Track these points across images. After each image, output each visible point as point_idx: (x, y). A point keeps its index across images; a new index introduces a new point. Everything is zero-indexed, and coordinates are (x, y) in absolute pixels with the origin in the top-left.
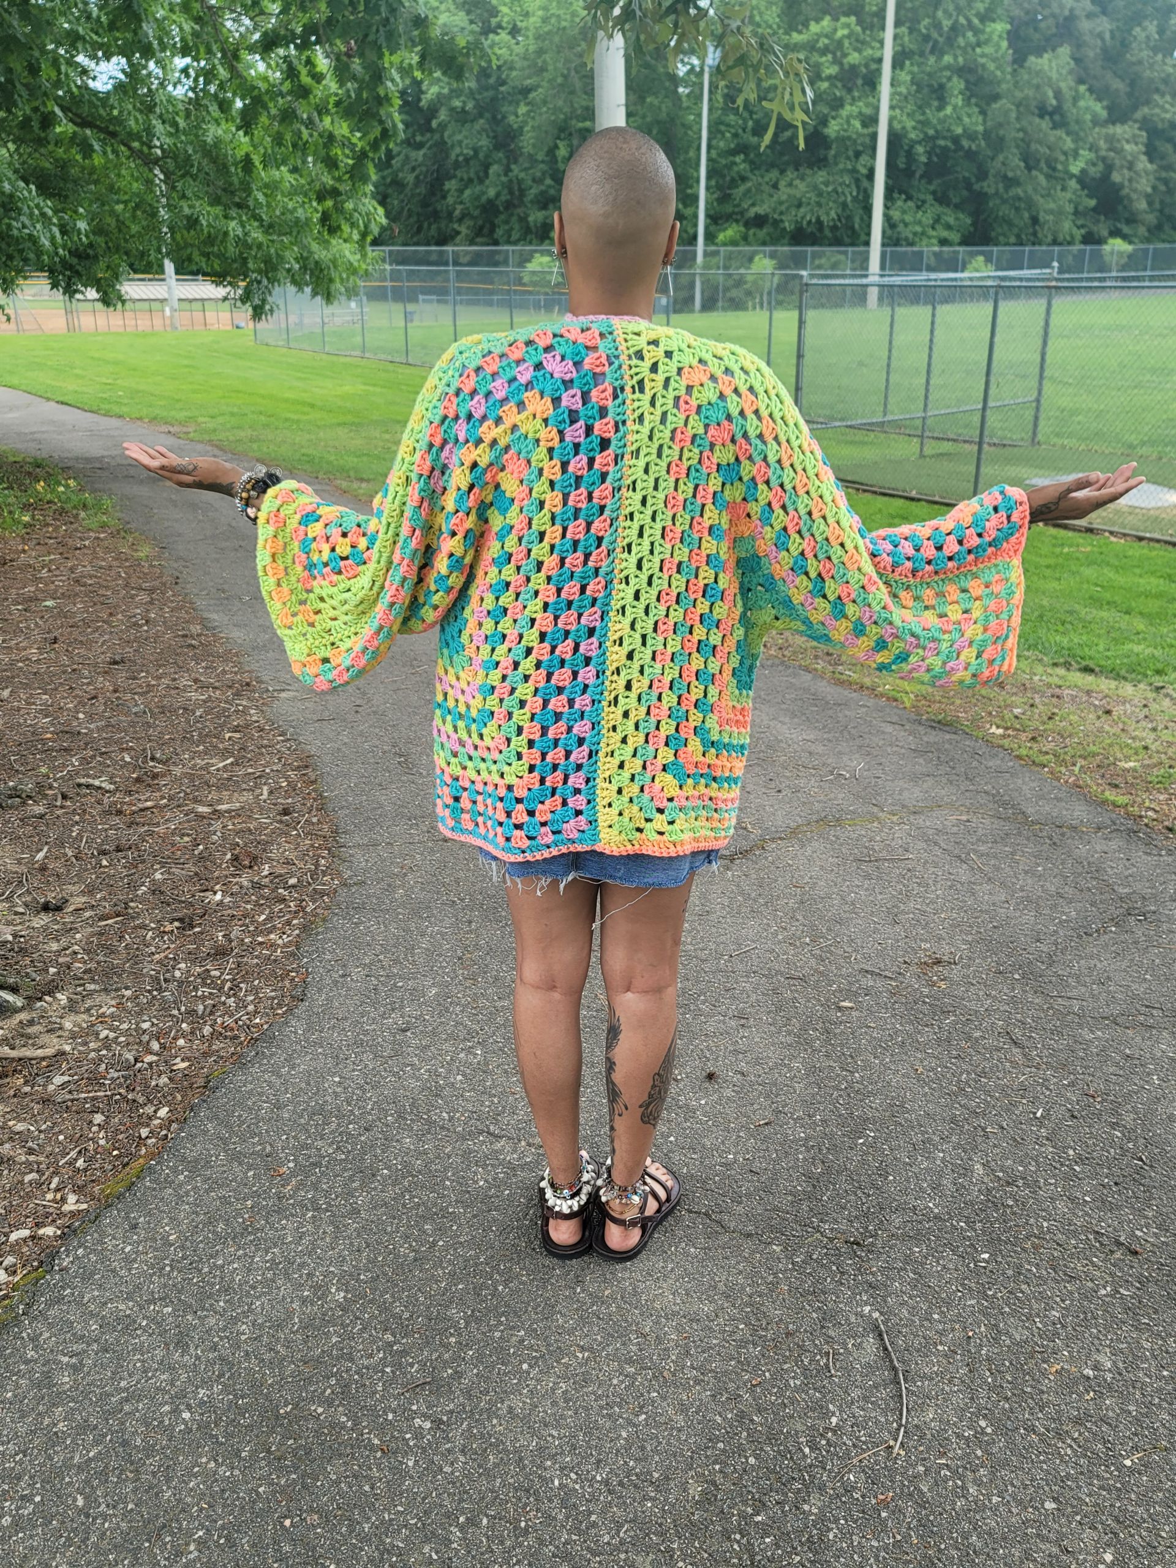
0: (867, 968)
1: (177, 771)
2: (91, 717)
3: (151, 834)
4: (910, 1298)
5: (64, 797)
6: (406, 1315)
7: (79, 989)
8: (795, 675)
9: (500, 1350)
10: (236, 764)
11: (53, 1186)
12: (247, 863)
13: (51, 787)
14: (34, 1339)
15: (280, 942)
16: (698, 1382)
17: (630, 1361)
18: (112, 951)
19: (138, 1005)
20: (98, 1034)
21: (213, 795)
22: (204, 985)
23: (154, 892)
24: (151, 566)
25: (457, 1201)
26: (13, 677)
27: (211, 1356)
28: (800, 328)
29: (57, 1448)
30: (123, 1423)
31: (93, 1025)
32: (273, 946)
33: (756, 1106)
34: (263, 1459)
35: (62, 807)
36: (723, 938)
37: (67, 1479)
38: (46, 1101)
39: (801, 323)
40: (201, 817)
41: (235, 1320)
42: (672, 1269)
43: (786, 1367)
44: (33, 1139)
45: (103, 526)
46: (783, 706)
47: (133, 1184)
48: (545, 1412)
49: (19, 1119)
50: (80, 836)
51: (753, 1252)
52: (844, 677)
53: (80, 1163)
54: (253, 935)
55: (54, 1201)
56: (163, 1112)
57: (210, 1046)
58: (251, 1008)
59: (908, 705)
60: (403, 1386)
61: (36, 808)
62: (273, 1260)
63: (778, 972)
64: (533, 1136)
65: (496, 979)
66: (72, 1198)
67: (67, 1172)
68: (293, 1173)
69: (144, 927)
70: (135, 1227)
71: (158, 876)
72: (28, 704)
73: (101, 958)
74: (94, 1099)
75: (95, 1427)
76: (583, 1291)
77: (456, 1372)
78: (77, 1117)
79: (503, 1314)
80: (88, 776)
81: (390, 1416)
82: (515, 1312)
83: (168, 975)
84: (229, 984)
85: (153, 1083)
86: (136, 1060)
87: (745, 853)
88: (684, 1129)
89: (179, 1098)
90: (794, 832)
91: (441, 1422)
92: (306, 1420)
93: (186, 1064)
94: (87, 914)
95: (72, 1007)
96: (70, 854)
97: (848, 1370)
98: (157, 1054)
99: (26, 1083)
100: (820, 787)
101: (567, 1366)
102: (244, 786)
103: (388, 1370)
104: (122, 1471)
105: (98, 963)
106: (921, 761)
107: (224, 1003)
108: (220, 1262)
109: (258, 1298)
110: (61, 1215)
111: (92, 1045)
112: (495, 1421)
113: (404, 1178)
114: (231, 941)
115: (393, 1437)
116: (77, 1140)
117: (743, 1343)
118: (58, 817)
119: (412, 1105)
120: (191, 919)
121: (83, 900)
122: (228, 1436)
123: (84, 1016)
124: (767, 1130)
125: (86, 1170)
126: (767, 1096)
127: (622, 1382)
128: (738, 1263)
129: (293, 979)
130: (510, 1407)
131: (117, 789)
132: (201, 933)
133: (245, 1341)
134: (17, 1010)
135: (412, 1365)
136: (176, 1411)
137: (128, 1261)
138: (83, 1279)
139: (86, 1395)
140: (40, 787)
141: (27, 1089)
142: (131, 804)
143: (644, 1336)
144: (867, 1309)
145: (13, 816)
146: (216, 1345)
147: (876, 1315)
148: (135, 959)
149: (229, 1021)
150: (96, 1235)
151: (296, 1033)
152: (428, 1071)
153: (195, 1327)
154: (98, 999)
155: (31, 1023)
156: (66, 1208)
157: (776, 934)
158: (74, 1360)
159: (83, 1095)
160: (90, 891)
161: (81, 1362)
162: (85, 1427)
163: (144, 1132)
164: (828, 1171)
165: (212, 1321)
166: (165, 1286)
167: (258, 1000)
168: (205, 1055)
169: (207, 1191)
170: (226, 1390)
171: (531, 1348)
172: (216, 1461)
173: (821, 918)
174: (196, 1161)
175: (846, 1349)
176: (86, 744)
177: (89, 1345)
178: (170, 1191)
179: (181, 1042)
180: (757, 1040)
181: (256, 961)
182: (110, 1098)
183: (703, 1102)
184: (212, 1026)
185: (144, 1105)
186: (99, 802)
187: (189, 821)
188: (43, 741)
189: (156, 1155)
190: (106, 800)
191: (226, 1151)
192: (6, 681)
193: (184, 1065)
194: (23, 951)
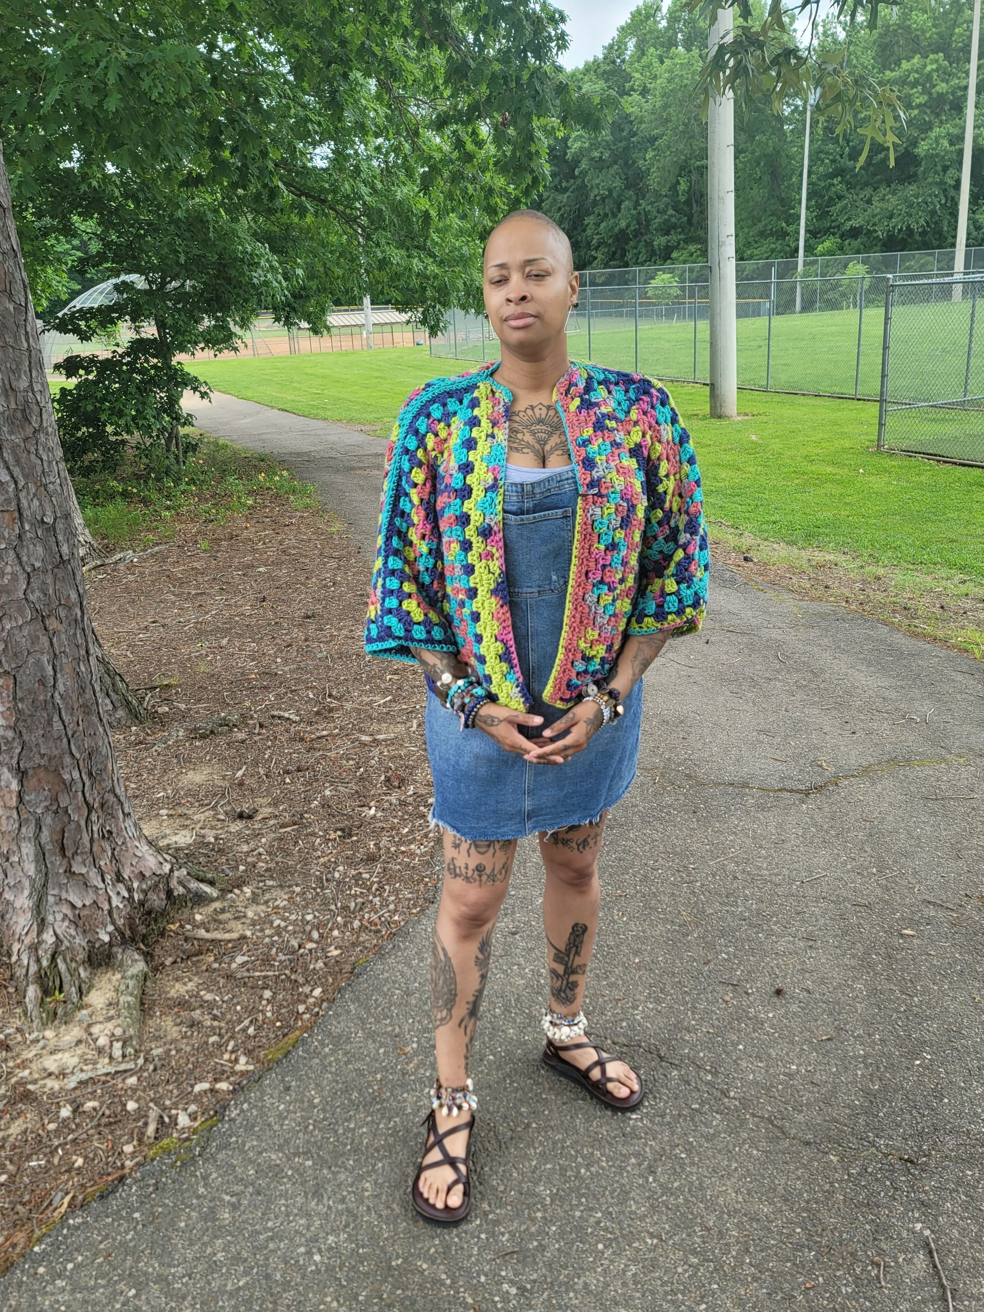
0: (929, 899)
1: (348, 706)
2: (286, 661)
3: (324, 757)
4: (961, 1219)
5: (261, 726)
6: (502, 1188)
7: (261, 884)
8: (872, 628)
9: (580, 1229)
10: (393, 701)
11: (230, 1048)
12: (396, 784)
13: (252, 718)
14: (205, 1178)
15: (418, 852)
16: (755, 1279)
17: (694, 1252)
18: (288, 854)
19: (305, 899)
20: (272, 923)
21: (375, 727)
22: (357, 885)
23: (323, 806)
24: (341, 538)
25: (550, 1089)
26: (231, 629)
27: (340, 1207)
28: (886, 324)
29: (215, 1275)
30: (267, 1259)
31: (269, 915)
32: (412, 854)
33: (819, 1022)
34: (376, 1304)
35: (259, 734)
36: (796, 865)
37: (221, 1303)
38: (229, 977)
39: (887, 319)
40: (363, 744)
41: (361, 1178)
42: (736, 1169)
43: (838, 1274)
44: (218, 1007)
45: (307, 507)
46: (861, 656)
47: (289, 1052)
48: (616, 1291)
49: (209, 991)
50: (270, 758)
51: (811, 1160)
52: (919, 630)
53: (251, 1031)
54: (398, 845)
55: (230, 1061)
56: (317, 992)
57: (358, 937)
58: (392, 907)
59: (978, 656)
60: (495, 1253)
61: (239, 735)
62: (395, 1127)
63: (845, 899)
66: (243, 1060)
67: (240, 1038)
68: (416, 1053)
69: (313, 834)
70: (288, 1089)
71: (327, 793)
72: (240, 650)
73: (279, 859)
74: (265, 977)
75: (246, 1260)
76: (654, 1181)
77: (540, 1245)
78: (251, 991)
79: (583, 1195)
80: (280, 709)
81: (483, 1279)
82: (594, 1196)
83: (329, 876)
84: (375, 886)
85: (312, 967)
86: (300, 947)
87: (819, 789)
88: (753, 1039)
89: (330, 980)
90: (866, 771)
91: (527, 1290)
92: (413, 1274)
93: (338, 952)
94: (272, 822)
95: (254, 899)
96: (262, 772)
97: (898, 1284)
98: (316, 942)
99: (216, 960)
100: (893, 730)
101: (638, 1250)
102: (399, 719)
103: (483, 1236)
104: (264, 1301)
105: (277, 863)
107: (371, 902)
108: (352, 1126)
109: (381, 1160)
110: (233, 1073)
111: (267, 932)
112: (572, 1295)
113: (506, 1064)
114: (380, 849)
115: (484, 1298)
116: (251, 1011)
117: (799, 1247)
118: (255, 742)
119: (517, 1000)
120: (350, 829)
121: (270, 810)
122: (350, 1280)
123: (263, 907)
124: (829, 1045)
125: (255, 1037)
126: (830, 1014)
127: (686, 1271)
128: (797, 1169)
129: (426, 884)
130: (585, 1283)
131: (301, 720)
132: (358, 841)
133: (368, 1198)
134: (213, 900)
135: (503, 1234)
136: (309, 1253)
137: (281, 1117)
138: (246, 1130)
139: (241, 1231)
140: (244, 718)
141: (216, 965)
142: (311, 733)
143: (708, 1229)
144: (919, 1226)
145: (222, 741)
146: (344, 1198)
147: (927, 1233)
148: (305, 862)
149: (374, 917)
150: (258, 1093)
151: (426, 930)
152: (532, 971)
153: (329, 1181)
154: (275, 893)
155: (223, 911)
156: (240, 1067)
157: (845, 863)
158: (234, 1200)
159: (257, 974)
160: (275, 804)
161: (239, 1201)
162: (237, 1259)
163: (301, 1008)
164: (885, 1088)
165: (342, 1177)
166: (308, 1142)
167: (398, 901)
168: (354, 945)
169: (346, 1063)
170: (350, 1239)
171: (606, 1229)
172: (338, 1301)
173: (888, 851)
174: (340, 1036)
175: (897, 1262)
176: (281, 683)
177: (246, 1187)
178: (317, 1061)
179: (336, 933)
180: (823, 961)
181: (398, 867)
182: (277, 977)
183: (771, 1015)
184: (360, 920)
185: (303, 985)
186: (287, 731)
187: (354, 748)
188: (249, 681)
189: (308, 1029)
190: (292, 729)
191: (363, 1030)
192: (226, 632)
193: (336, 953)
194: (221, 851)
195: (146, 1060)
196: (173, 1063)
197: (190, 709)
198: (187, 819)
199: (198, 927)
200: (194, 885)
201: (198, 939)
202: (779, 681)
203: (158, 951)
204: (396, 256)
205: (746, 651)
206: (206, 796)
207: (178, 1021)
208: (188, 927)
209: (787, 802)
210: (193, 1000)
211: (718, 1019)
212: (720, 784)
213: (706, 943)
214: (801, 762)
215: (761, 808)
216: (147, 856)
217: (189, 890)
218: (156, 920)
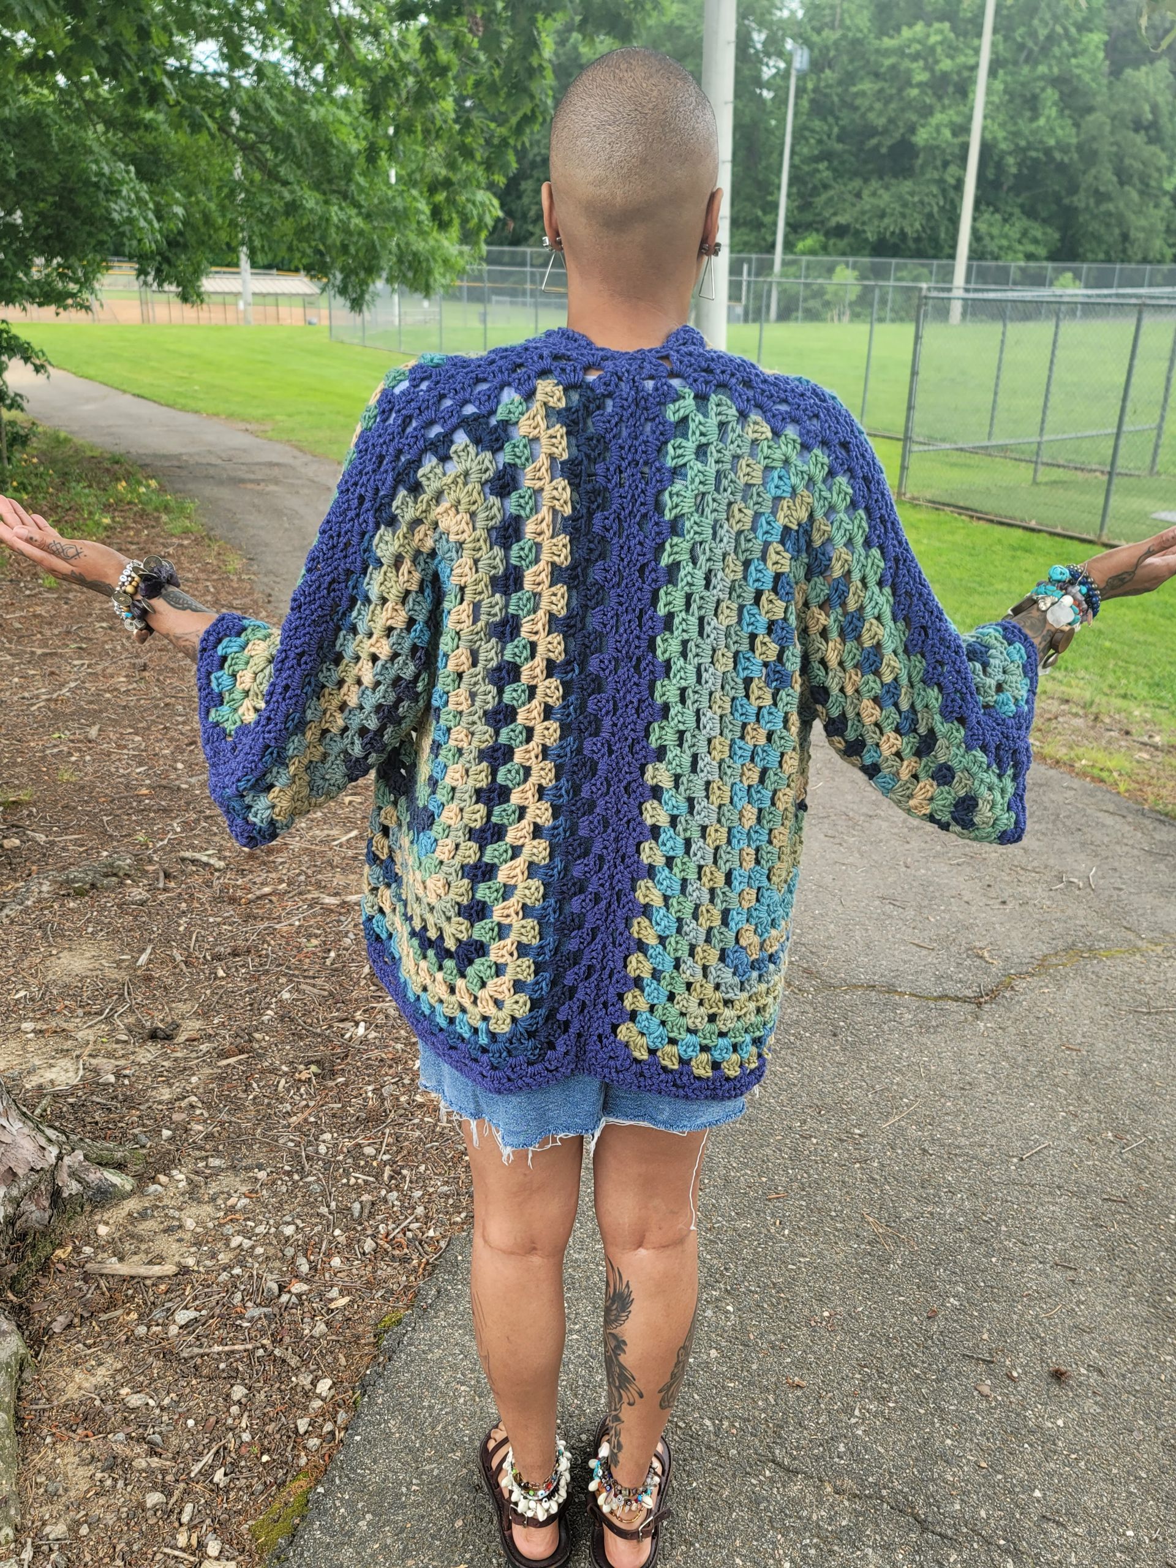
2: (190, 766)
3: (273, 932)
5: (167, 876)
7: (201, 1164)
10: (359, 837)
11: (185, 1518)
13: (150, 861)
18: (238, 1107)
19: (276, 1194)
20: (227, 1240)
21: (339, 880)
22: (357, 1168)
23: (282, 1019)
24: (240, 580)
26: (101, 711)
28: (916, 344)
31: (221, 1225)
33: (1136, 1435)
35: (165, 890)
36: (1000, 1129)
38: (167, 1355)
39: (918, 338)
40: (328, 910)
44: (155, 1424)
45: (186, 532)
47: (296, 1529)
49: (135, 1386)
50: (188, 933)
53: (219, 1476)
54: (409, 1092)
55: (189, 1546)
56: (324, 1386)
57: (374, 1271)
58: (420, 1210)
59: (1122, 789)
61: (135, 891)
63: (1089, 1189)
64: (839, 1475)
65: (727, 1181)
66: (213, 1547)
67: (202, 1493)
69: (274, 1071)
71: (286, 995)
72: (119, 747)
73: (224, 1116)
74: (230, 1355)
78: (210, 1386)
80: (193, 847)
83: (310, 1150)
84: (387, 1170)
85: (306, 1331)
86: (281, 1288)
87: (993, 995)
88: (1050, 1475)
89: (343, 1361)
90: (1042, 966)
93: (346, 1299)
94: (204, 1047)
95: (193, 1193)
96: (179, 958)
98: (307, 1280)
99: (140, 1319)
100: (1050, 898)
106: (1162, 867)
107: (385, 1200)
111: (222, 1259)
114: (383, 1100)
116: (214, 1428)
118: (162, 904)
120: (331, 1062)
121: (198, 1024)
123: (209, 1209)
125: (227, 1490)
126: (1147, 1417)
131: (227, 867)
132: (346, 1084)
134: (125, 1197)
140: (140, 860)
141: (142, 1330)
142: (245, 889)
145: (109, 900)
148: (265, 1119)
149: (395, 1231)
154: (227, 1181)
155: (143, 1216)
157: (1067, 1124)
159: (217, 1348)
160: (205, 1014)
163: (303, 1425)
167: (428, 1199)
168: (370, 1285)
173: (1117, 1100)
174: (381, 1492)
176: (188, 804)
178: (349, 1551)
179: (336, 1261)
180: (1099, 1308)
181: (418, 1133)
182: (251, 1353)
183: (1060, 1423)
184: (374, 1237)
185: (296, 1371)
186: (208, 884)
187: (314, 916)
188: (139, 798)
189: (321, 1472)
190: (216, 882)
191: (419, 1477)
192: (94, 716)
193: (343, 1301)
194: (129, 1102)
195: (37, 1549)
196: (88, 1558)
197: (52, 843)
198: (67, 1038)
199: (103, 1248)
200: (95, 1176)
201: (107, 1276)
202: (883, 819)
203: (38, 1304)
204: (311, 200)
205: (827, 772)
206: (94, 998)
207: (85, 1454)
208: (88, 1250)
209: (956, 1017)
210: (108, 1408)
211: (983, 1434)
212: (856, 986)
213: (920, 1276)
214: (954, 949)
215: (924, 1027)
216: (19, 1139)
217: (86, 1185)
218: (34, 1246)
